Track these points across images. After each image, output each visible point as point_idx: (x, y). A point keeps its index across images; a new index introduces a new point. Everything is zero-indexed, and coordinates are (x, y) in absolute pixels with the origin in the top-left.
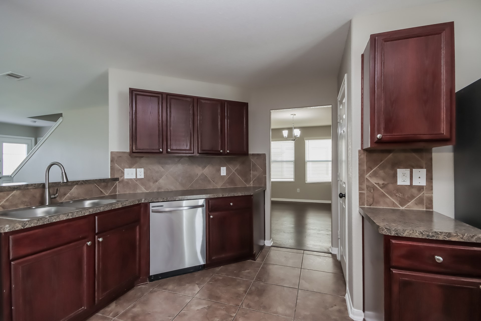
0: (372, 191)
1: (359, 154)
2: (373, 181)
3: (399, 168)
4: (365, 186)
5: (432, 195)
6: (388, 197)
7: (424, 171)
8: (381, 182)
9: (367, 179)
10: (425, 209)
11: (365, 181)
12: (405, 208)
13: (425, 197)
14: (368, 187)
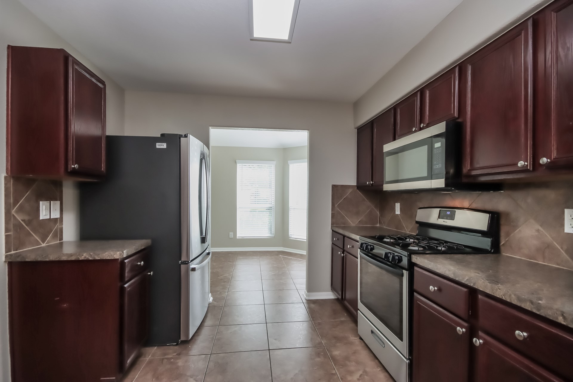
0: (19, 230)
1: (5, 182)
2: (19, 218)
3: (42, 201)
4: (11, 226)
5: (62, 226)
6: (33, 235)
7: (58, 203)
8: (26, 218)
9: (13, 215)
10: (58, 242)
11: (11, 218)
12: (46, 244)
13: (58, 229)
14: (15, 226)
